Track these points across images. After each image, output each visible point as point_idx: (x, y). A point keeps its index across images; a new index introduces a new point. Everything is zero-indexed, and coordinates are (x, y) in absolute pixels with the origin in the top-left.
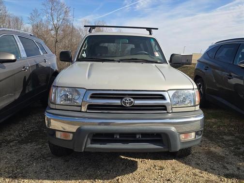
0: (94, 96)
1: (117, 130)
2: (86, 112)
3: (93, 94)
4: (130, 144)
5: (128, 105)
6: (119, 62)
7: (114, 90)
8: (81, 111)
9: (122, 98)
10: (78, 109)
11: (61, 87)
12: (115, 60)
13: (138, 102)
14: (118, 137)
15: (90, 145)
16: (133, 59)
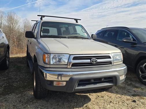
0: (75, 58)
1: (93, 77)
2: (71, 68)
3: (74, 57)
4: (97, 84)
5: (94, 63)
6: (69, 38)
7: (85, 54)
8: (67, 68)
9: (90, 59)
10: (66, 66)
11: (52, 53)
12: (67, 37)
13: (99, 60)
14: (93, 81)
15: (77, 88)
16: (75, 37)
